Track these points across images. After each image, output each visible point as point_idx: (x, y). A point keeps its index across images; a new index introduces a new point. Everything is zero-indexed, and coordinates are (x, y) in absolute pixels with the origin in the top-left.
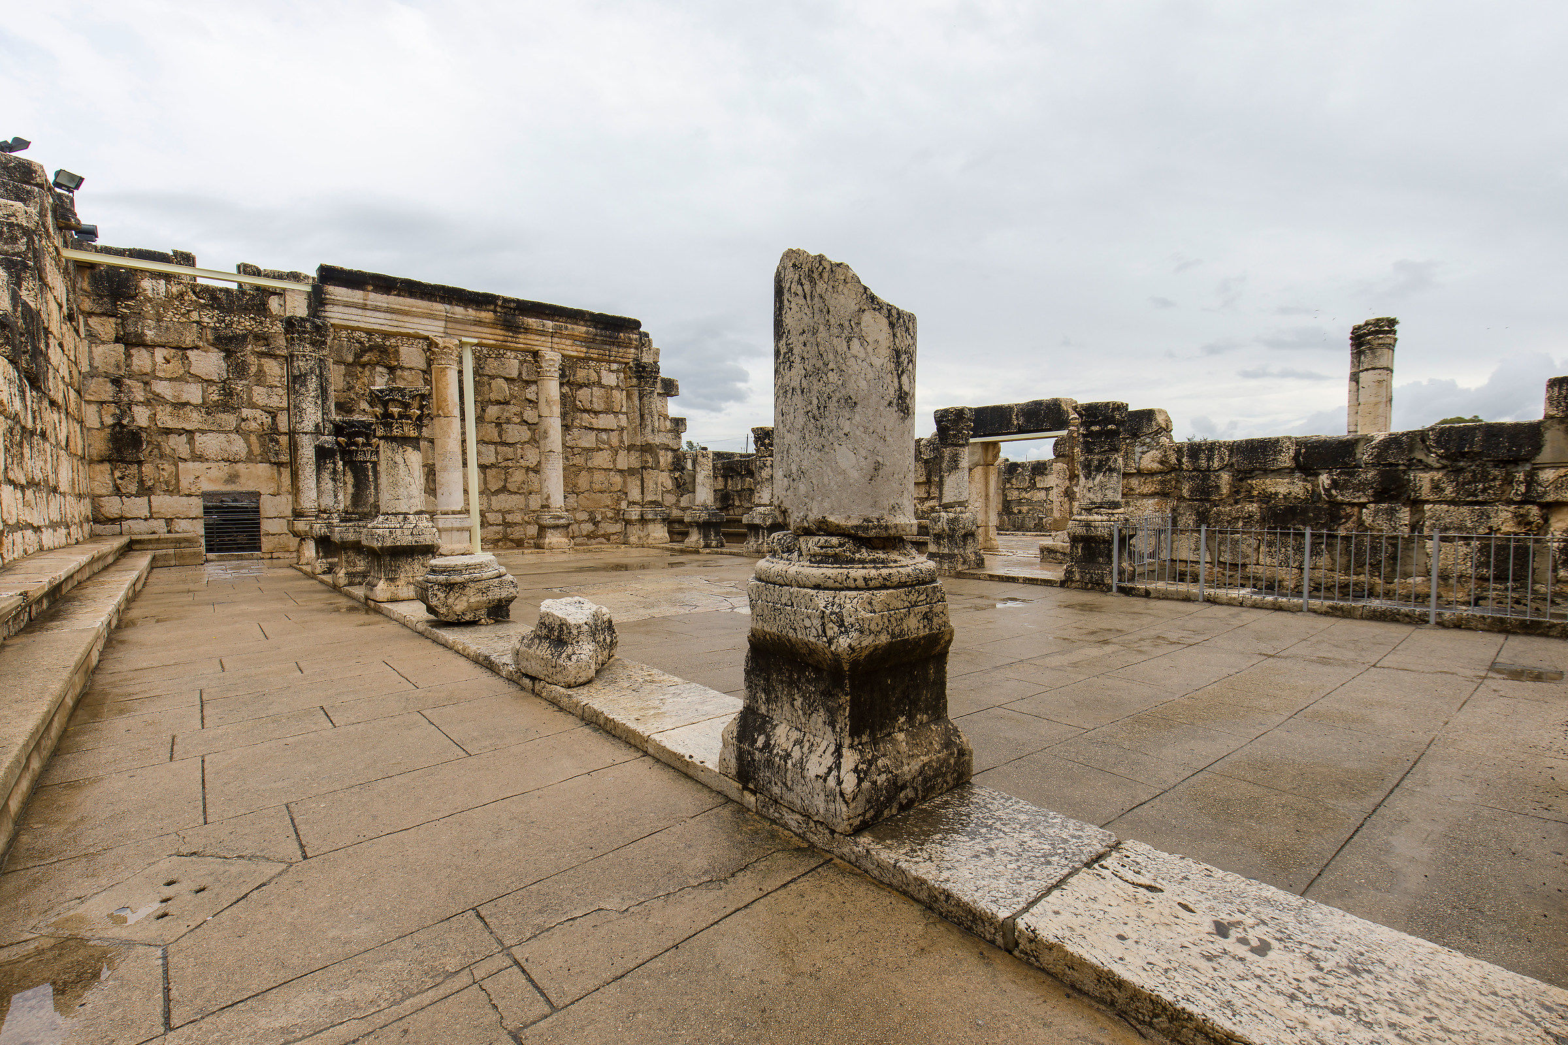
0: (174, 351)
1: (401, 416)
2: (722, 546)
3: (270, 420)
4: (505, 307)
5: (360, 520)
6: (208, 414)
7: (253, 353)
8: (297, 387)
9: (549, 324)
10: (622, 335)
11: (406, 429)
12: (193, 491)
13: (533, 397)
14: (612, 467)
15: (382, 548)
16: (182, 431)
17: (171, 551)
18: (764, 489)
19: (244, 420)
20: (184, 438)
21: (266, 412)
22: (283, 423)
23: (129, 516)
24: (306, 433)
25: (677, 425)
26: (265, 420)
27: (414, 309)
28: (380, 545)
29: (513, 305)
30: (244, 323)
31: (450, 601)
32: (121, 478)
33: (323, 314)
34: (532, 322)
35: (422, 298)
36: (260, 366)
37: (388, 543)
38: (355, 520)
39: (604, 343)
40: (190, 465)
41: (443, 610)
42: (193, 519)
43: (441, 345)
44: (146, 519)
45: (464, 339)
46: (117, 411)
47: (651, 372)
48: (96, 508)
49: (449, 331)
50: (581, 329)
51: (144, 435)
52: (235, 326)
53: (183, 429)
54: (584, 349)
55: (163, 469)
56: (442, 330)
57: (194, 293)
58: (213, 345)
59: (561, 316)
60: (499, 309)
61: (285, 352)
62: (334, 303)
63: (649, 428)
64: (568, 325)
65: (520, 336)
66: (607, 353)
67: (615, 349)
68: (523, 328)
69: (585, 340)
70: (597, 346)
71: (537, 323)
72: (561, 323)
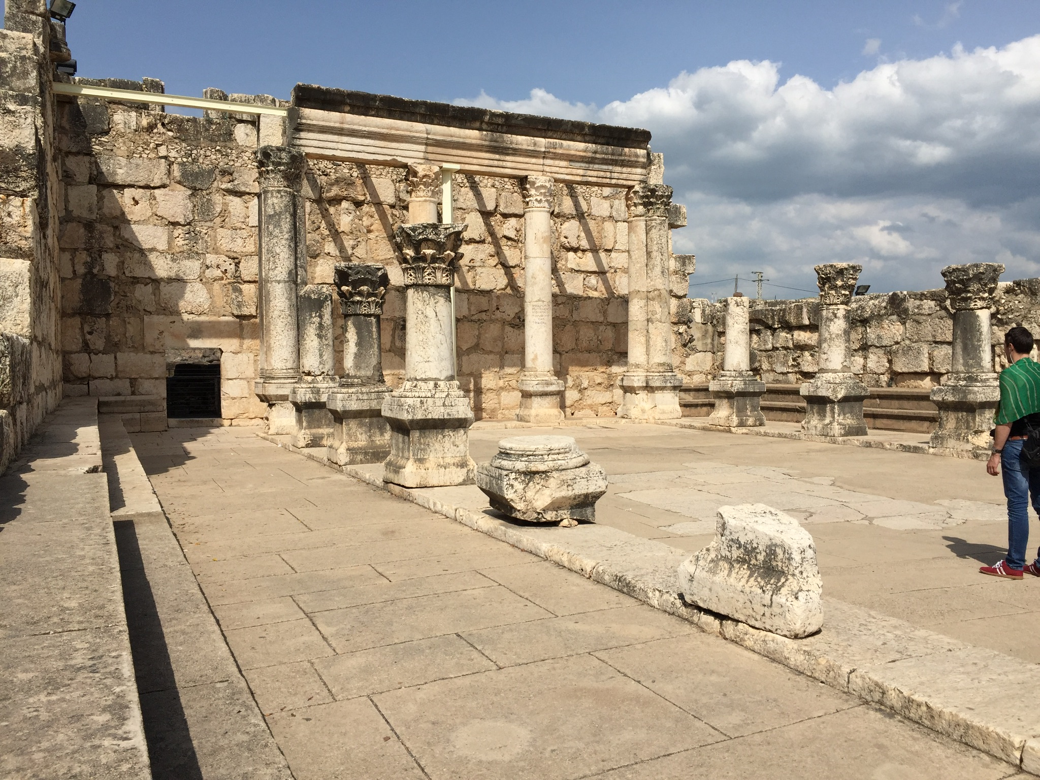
0: (141, 190)
1: (434, 259)
2: (761, 424)
3: (233, 266)
4: (492, 124)
5: (363, 385)
6: (173, 260)
7: (218, 190)
8: (271, 227)
9: (542, 143)
10: (627, 150)
11: (439, 274)
12: (157, 347)
13: (512, 234)
14: (601, 319)
15: (412, 421)
16: (148, 281)
17: (137, 416)
18: (834, 348)
19: (208, 267)
20: (150, 288)
21: (229, 258)
22: (249, 269)
23: (97, 375)
24: (279, 282)
25: (684, 264)
26: (229, 268)
27: (393, 132)
28: (410, 417)
29: (500, 121)
30: (208, 157)
31: (530, 494)
32: (90, 333)
33: (298, 142)
34: (522, 141)
35: (401, 119)
36: (225, 204)
37: (419, 416)
38: (358, 385)
39: (605, 162)
40: (156, 318)
41: (520, 506)
42: (156, 379)
43: (421, 174)
44: (112, 379)
45: (445, 165)
46: (89, 259)
47: (662, 196)
48: (67, 366)
49: (430, 156)
50: (577, 147)
51: (112, 285)
52: (201, 160)
53: (149, 278)
54: (581, 172)
55: (129, 323)
56: (421, 155)
57: (163, 125)
58: (179, 183)
59: (556, 131)
60: (484, 126)
61: (256, 188)
62: (311, 128)
63: (658, 270)
64: (563, 142)
65: (508, 158)
66: (608, 175)
67: (618, 169)
68: (511, 148)
69: (582, 159)
70: (596, 166)
71: (527, 140)
72: (555, 140)
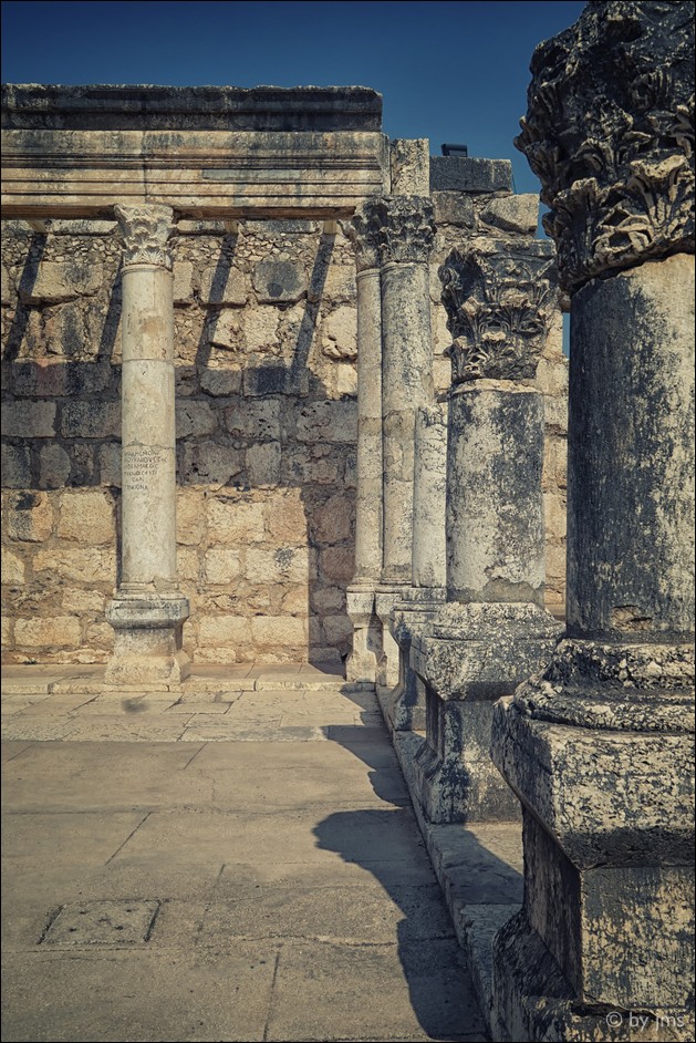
9: (137, 139)
50: (217, 139)
54: (230, 189)
59: (166, 113)
64: (181, 133)
65: (69, 175)
66: (292, 189)
67: (314, 175)
68: (71, 156)
69: (229, 163)
70: (263, 175)
71: (102, 138)
72: (165, 132)
